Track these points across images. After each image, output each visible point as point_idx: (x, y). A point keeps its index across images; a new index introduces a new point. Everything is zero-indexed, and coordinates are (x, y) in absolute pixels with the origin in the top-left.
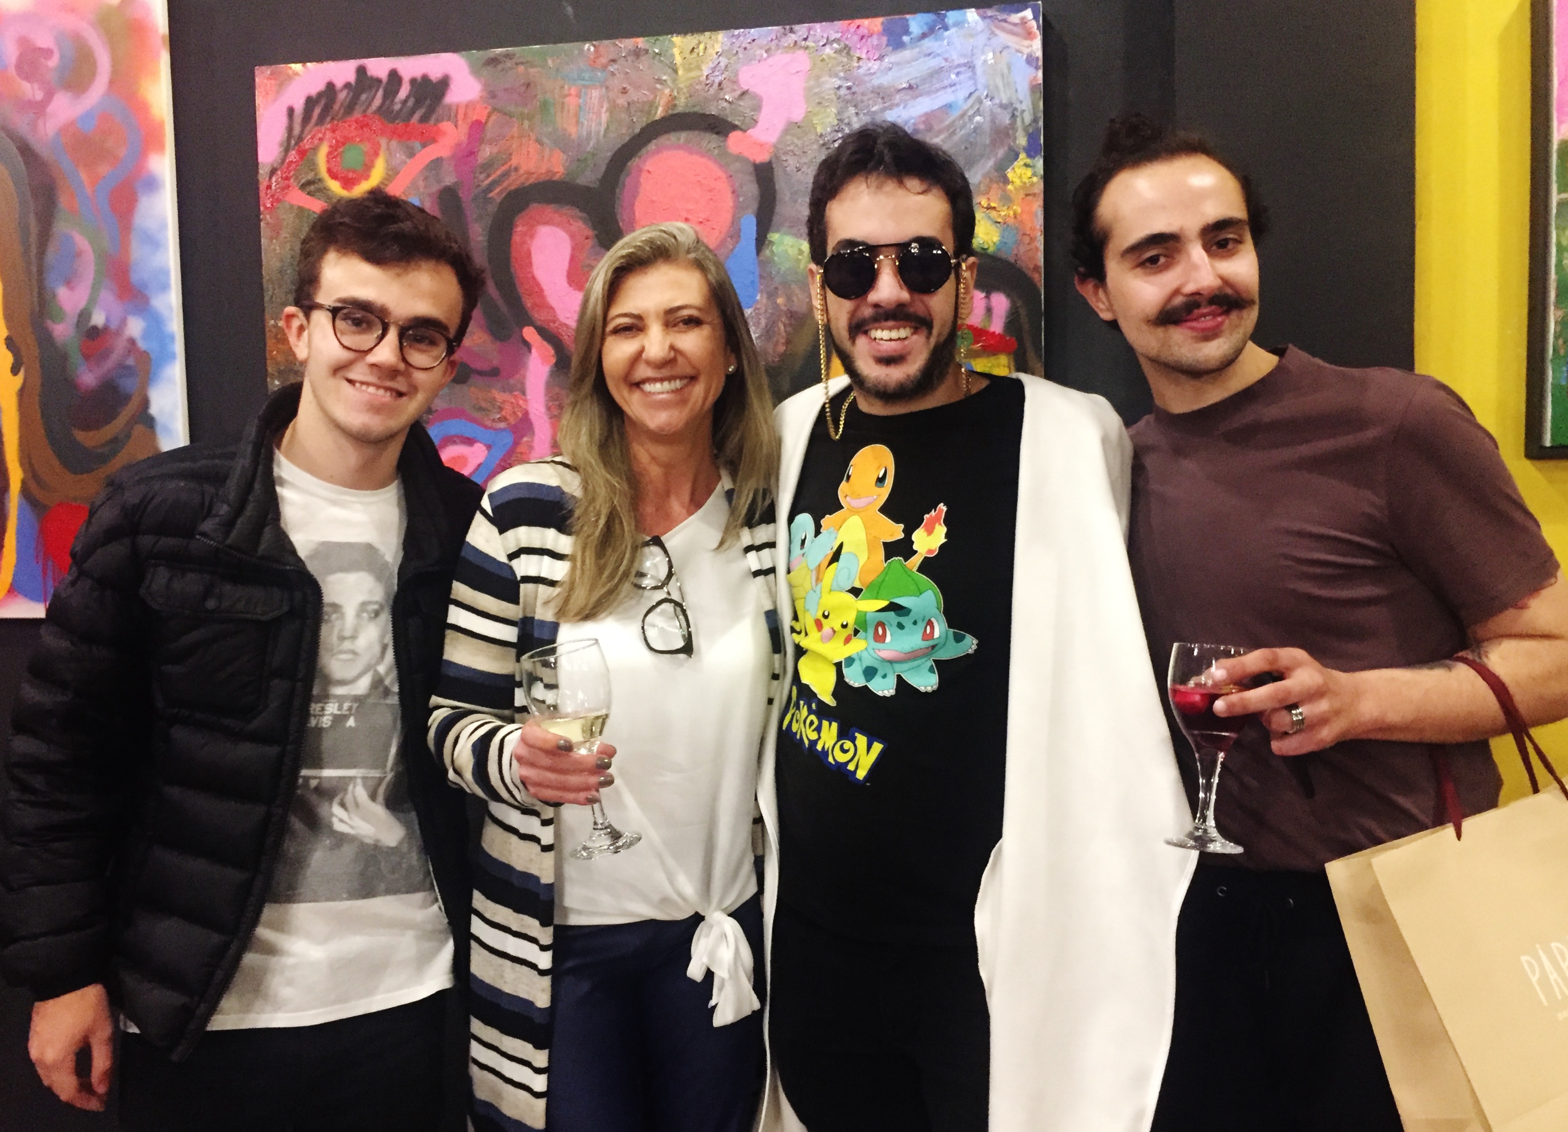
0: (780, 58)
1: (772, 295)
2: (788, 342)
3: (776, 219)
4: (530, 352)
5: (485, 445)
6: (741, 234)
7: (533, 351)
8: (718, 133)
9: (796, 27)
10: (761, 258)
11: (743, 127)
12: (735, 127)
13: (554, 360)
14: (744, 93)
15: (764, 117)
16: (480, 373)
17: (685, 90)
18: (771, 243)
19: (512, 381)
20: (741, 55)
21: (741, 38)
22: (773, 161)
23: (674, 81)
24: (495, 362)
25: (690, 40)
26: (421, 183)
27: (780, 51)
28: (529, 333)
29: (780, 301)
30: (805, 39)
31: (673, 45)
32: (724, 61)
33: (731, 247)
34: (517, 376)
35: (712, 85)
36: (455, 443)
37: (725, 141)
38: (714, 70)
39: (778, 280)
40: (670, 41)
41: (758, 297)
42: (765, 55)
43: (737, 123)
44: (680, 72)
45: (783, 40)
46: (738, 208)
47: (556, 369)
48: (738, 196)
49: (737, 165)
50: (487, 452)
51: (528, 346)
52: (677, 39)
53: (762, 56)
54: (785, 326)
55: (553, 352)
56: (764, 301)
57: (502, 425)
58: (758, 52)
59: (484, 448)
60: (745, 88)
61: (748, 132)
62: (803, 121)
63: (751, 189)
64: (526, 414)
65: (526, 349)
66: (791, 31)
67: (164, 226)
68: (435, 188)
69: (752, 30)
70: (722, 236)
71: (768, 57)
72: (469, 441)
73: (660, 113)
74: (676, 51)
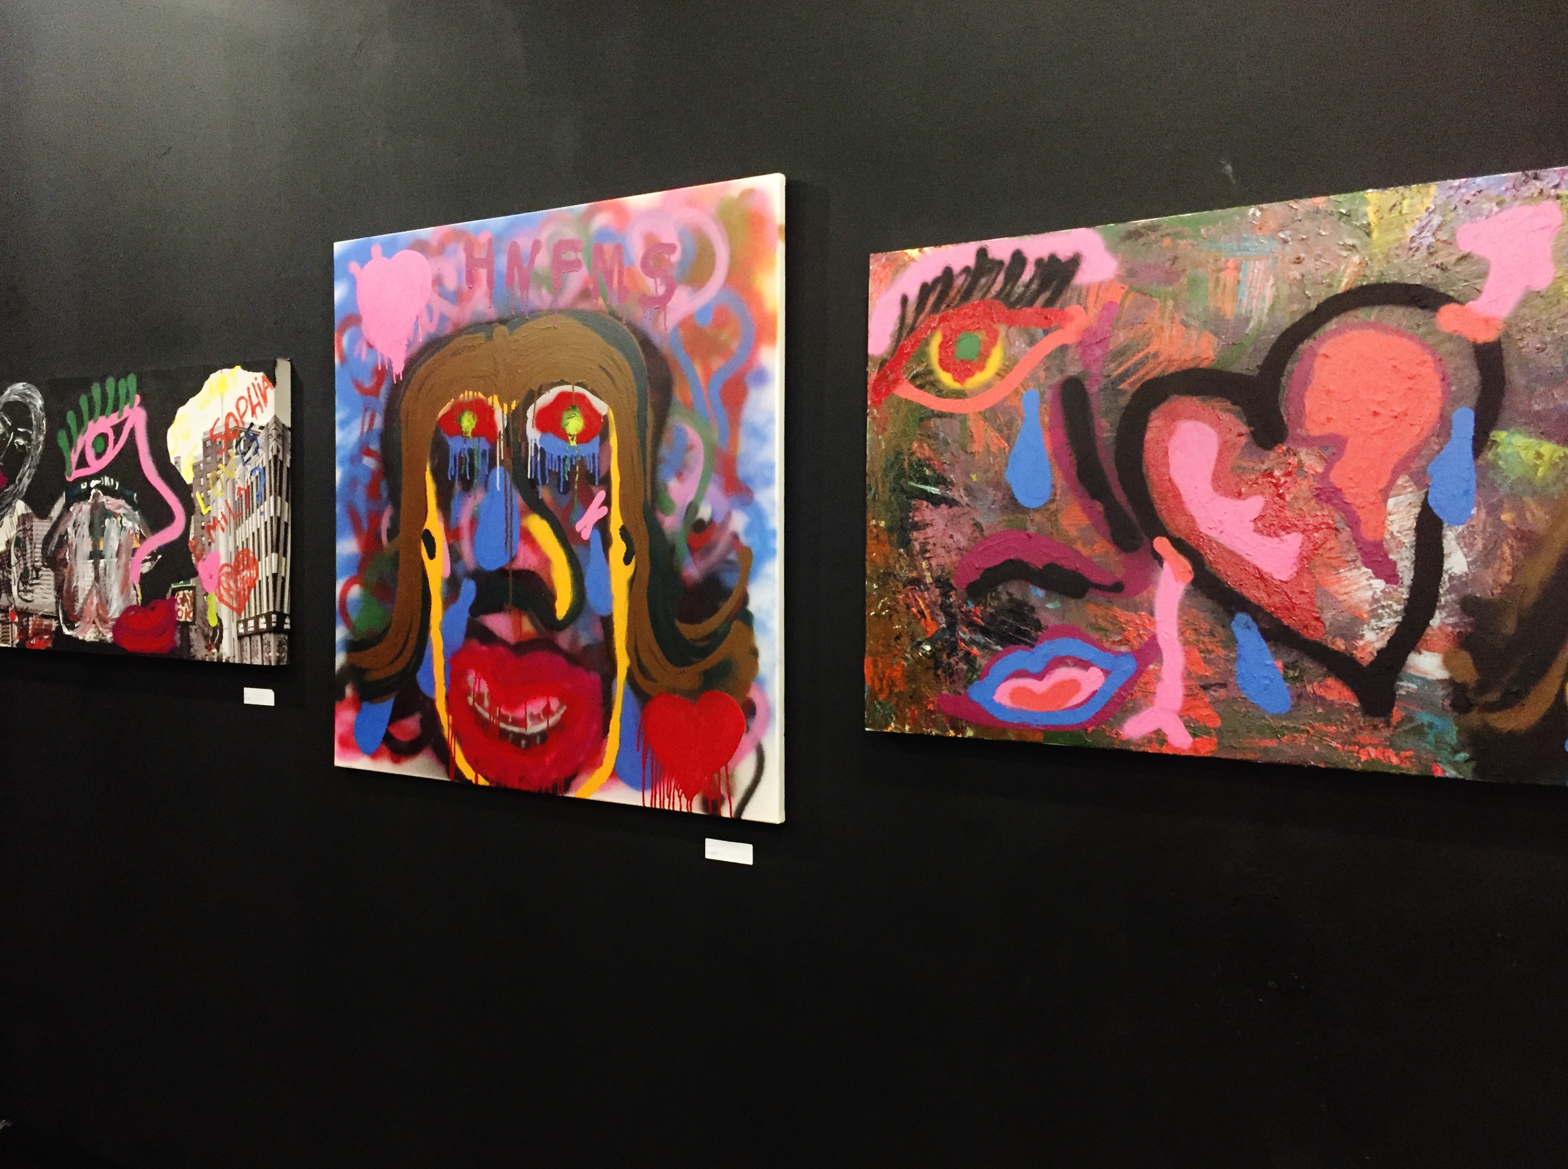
0: (1520, 212)
1: (1494, 510)
2: (1515, 571)
3: (1505, 415)
4: (1162, 566)
5: (1102, 670)
6: (1452, 432)
7: (1165, 565)
8: (1423, 307)
9: (1542, 173)
10: (1480, 462)
11: (1461, 299)
12: (1449, 300)
13: (1190, 577)
14: (1464, 258)
15: (1489, 285)
16: (1100, 587)
17: (1380, 257)
18: (1494, 442)
19: (1138, 598)
20: (1460, 211)
21: (1463, 190)
22: (1503, 340)
23: (1366, 246)
24: (1119, 575)
25: (1390, 195)
26: (1042, 374)
27: (1518, 203)
28: (1161, 544)
29: (1506, 517)
30: (1556, 187)
31: (1366, 202)
32: (1436, 220)
33: (1437, 448)
34: (1145, 593)
35: (1418, 249)
36: (1067, 665)
37: (1434, 316)
38: (1422, 229)
39: (1503, 490)
40: (1363, 197)
41: (1474, 512)
42: (1496, 209)
43: (1451, 293)
44: (1375, 235)
45: (1524, 189)
46: (1450, 400)
47: (1192, 588)
48: (1449, 384)
49: (1449, 346)
50: (1103, 678)
51: (1159, 559)
52: (1371, 194)
53: (1491, 211)
54: (1511, 548)
55: (1190, 568)
56: (1483, 515)
57: (1123, 649)
58: (1486, 206)
59: (1101, 674)
60: (1466, 250)
61: (1467, 305)
62: (1548, 289)
63: (1471, 377)
64: (1154, 637)
65: (1156, 562)
66: (1536, 177)
67: (771, 420)
68: (1058, 378)
69: (1479, 180)
70: (1425, 433)
71: (1501, 211)
72: (1085, 665)
73: (1343, 286)
74: (1370, 210)
